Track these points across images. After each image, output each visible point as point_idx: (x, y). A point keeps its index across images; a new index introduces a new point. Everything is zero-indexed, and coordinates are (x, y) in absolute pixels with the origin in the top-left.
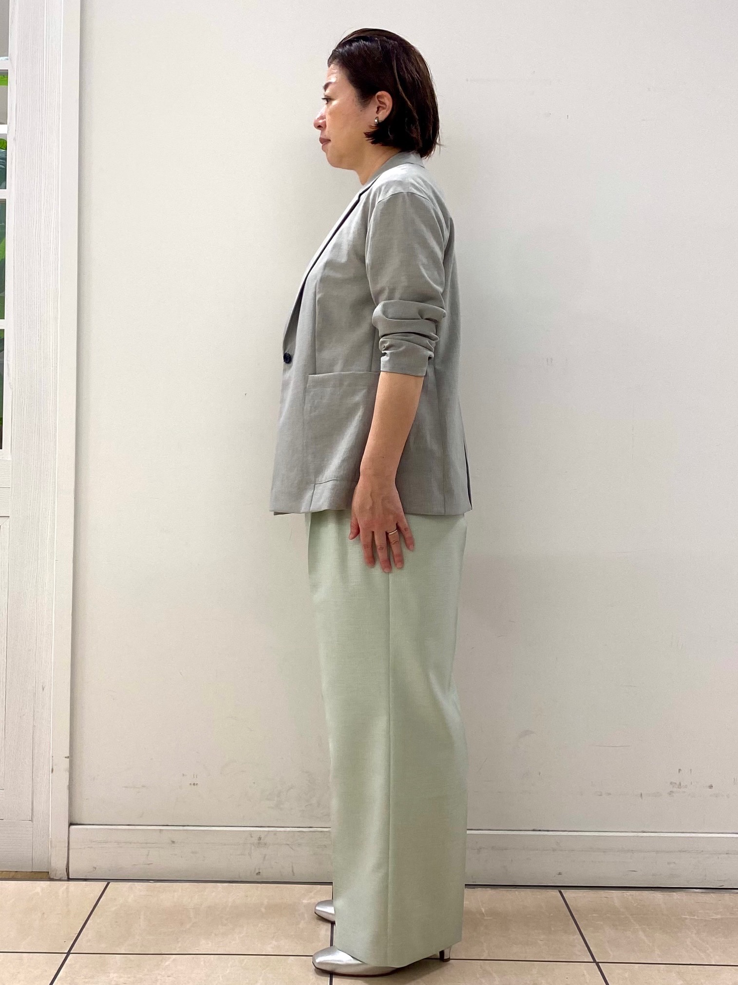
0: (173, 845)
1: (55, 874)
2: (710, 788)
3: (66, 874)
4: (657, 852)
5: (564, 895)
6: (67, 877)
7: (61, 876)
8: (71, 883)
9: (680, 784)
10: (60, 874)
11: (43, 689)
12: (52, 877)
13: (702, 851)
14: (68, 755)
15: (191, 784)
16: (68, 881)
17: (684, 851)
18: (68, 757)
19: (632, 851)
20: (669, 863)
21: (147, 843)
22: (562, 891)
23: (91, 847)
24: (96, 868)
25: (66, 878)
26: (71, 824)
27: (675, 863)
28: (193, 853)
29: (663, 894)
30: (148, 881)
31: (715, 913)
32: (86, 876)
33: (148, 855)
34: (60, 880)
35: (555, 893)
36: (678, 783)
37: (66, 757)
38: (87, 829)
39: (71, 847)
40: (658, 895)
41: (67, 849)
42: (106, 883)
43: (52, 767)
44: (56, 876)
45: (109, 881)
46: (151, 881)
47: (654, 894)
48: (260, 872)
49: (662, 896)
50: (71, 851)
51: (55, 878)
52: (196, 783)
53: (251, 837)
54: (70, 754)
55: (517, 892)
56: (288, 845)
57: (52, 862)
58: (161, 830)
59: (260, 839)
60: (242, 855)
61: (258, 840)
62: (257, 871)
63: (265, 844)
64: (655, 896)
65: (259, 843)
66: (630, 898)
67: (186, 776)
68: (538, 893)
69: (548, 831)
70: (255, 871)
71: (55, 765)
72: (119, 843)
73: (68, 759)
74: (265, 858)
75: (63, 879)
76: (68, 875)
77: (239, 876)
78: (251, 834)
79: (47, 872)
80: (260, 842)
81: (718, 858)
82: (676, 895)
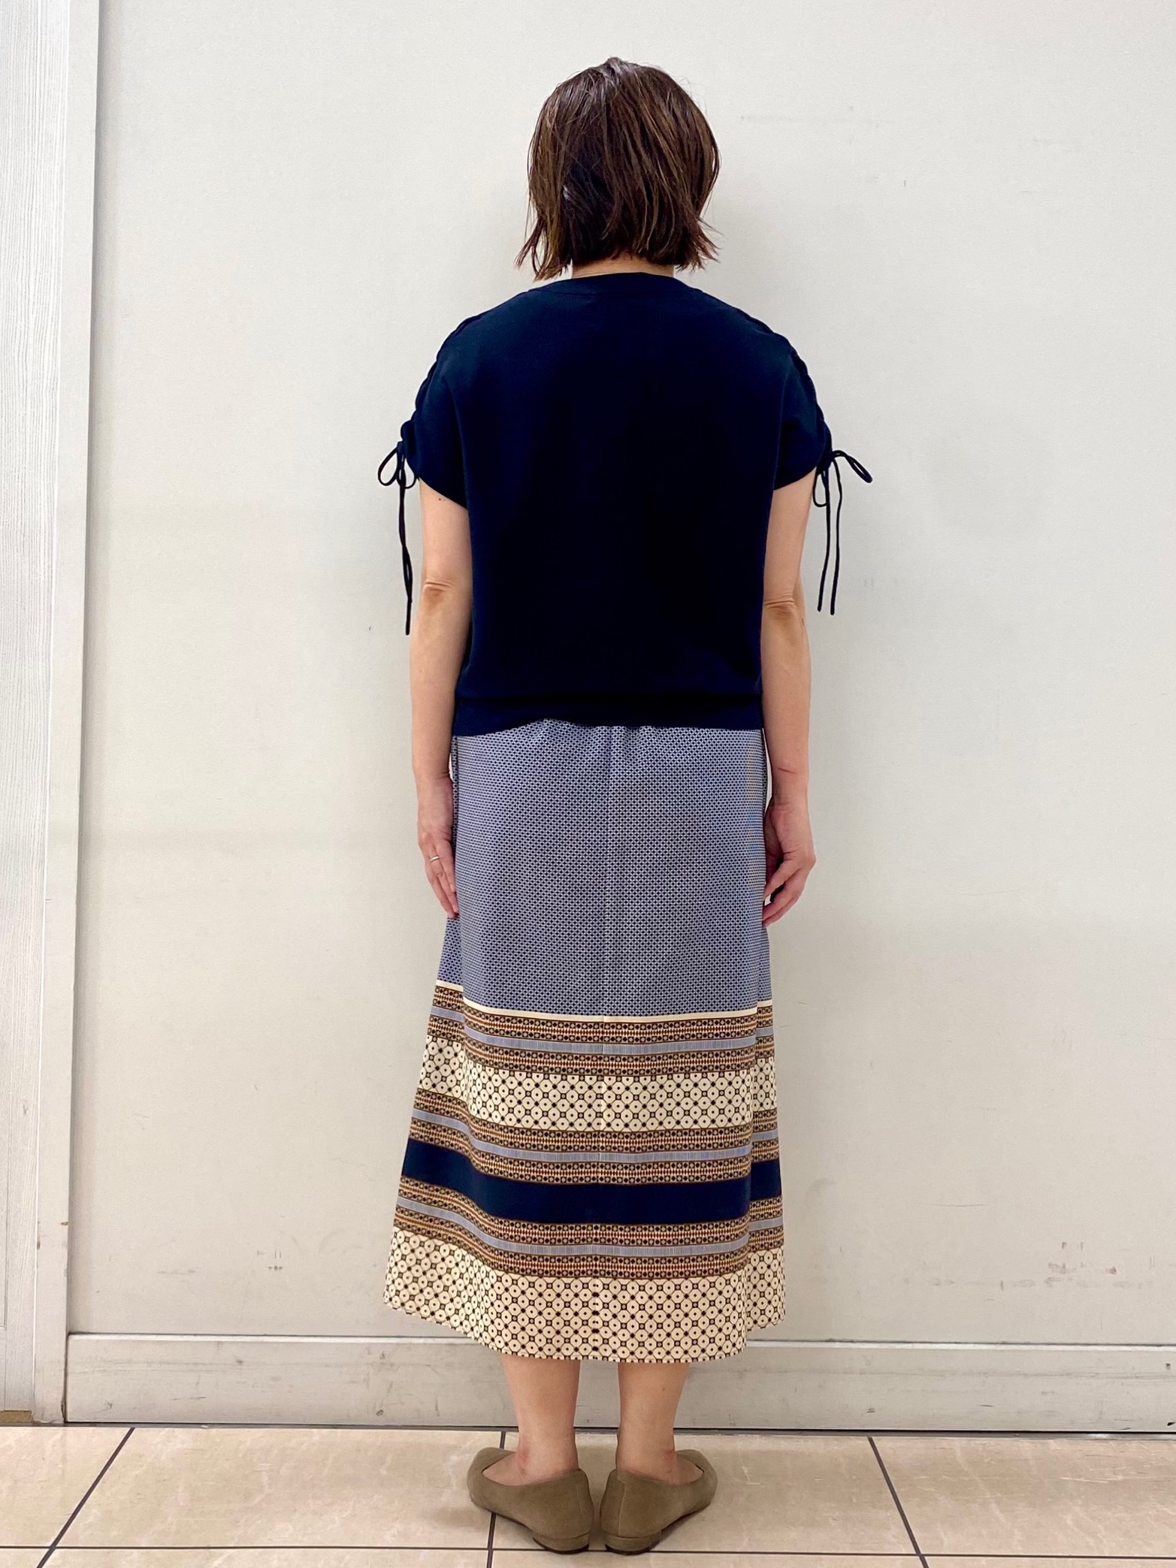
0: (239, 1367)
1: (43, 1415)
2: (1112, 1273)
3: (61, 1414)
4: (1026, 1375)
5: (876, 1445)
6: (63, 1419)
7: (52, 1419)
8: (70, 1429)
9: (1064, 1267)
10: (51, 1415)
11: (25, 1112)
12: (36, 1420)
13: (1098, 1374)
14: (65, 1220)
15: (270, 1268)
16: (64, 1426)
17: (1068, 1374)
18: (66, 1224)
19: (986, 1373)
20: (1044, 1393)
21: (196, 1364)
22: (874, 1438)
23: (105, 1370)
24: (111, 1405)
25: (61, 1421)
26: (69, 1334)
27: (1053, 1392)
28: (274, 1379)
29: (1033, 1443)
30: (198, 1425)
31: (1115, 1473)
32: (95, 1418)
33: (197, 1383)
34: (51, 1425)
35: (863, 1442)
36: (1061, 1266)
37: (63, 1224)
38: (98, 1341)
39: (70, 1370)
40: (1025, 1444)
41: (63, 1372)
42: (128, 1429)
43: (38, 1238)
44: (43, 1419)
45: (132, 1425)
46: (203, 1426)
47: (1019, 1443)
48: (382, 1411)
49: (1028, 1444)
50: (70, 1378)
51: (42, 1422)
52: (279, 1266)
53: (369, 1353)
54: (69, 1219)
55: (801, 1440)
56: (428, 1365)
57: (39, 1396)
58: (219, 1342)
59: (383, 1356)
60: (353, 1382)
61: (381, 1358)
62: (378, 1409)
63: (392, 1365)
64: (1021, 1445)
65: (383, 1364)
66: (980, 1449)
67: (263, 1254)
68: (835, 1442)
69: (852, 1342)
70: (374, 1408)
71: (44, 1236)
72: (149, 1363)
73: (67, 1226)
74: (391, 1386)
75: (56, 1422)
76: (65, 1416)
77: (349, 1417)
78: (369, 1348)
79: (28, 1411)
80: (384, 1361)
81: (1122, 1384)
82: (1054, 1444)
